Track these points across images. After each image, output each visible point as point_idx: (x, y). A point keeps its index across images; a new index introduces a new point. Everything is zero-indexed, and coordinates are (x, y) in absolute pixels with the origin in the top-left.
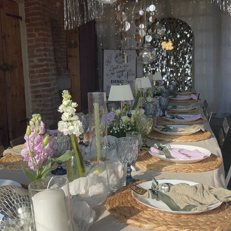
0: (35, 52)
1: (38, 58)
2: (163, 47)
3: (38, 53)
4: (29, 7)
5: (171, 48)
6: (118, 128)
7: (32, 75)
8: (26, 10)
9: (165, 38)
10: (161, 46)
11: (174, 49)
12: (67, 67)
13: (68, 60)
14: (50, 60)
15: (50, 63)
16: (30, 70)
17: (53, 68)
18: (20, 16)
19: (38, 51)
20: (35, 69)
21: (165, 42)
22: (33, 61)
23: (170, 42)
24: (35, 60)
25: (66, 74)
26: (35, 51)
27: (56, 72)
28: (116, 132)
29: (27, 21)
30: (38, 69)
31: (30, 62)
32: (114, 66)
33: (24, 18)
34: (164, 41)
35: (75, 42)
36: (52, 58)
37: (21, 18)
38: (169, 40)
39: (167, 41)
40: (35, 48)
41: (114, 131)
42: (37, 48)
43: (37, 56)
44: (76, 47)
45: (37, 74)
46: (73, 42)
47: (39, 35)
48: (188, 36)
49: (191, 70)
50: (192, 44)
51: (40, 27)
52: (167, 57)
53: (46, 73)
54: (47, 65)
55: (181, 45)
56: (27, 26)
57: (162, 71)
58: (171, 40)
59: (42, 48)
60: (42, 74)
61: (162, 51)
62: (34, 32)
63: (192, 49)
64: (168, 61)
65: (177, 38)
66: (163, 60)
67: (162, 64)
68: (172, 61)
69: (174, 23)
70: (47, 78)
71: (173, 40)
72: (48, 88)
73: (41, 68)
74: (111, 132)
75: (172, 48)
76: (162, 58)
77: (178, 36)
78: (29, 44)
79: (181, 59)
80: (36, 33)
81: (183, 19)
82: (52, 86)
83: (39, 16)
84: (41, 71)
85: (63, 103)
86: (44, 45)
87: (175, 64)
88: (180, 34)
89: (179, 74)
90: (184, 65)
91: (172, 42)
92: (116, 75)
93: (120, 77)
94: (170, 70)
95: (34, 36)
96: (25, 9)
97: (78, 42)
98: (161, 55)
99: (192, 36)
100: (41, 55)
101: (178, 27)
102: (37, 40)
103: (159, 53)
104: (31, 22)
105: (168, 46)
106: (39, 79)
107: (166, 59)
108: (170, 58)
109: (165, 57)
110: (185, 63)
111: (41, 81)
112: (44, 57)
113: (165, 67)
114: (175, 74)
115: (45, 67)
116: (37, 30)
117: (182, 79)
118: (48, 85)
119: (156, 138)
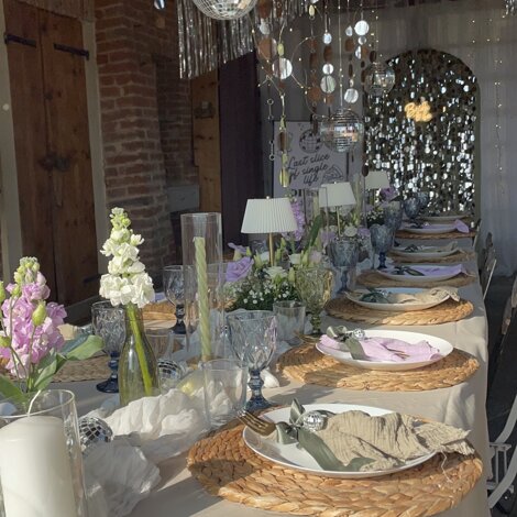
0: (119, 129)
1: (126, 141)
2: (409, 116)
3: (126, 131)
4: (105, 31)
5: (427, 117)
6: (261, 294)
7: (111, 178)
8: (99, 37)
9: (412, 95)
10: (404, 113)
11: (435, 120)
12: (193, 162)
13: (195, 145)
14: (151, 146)
15: (149, 152)
16: (107, 167)
17: (158, 162)
18: (85, 48)
19: (124, 125)
20: (118, 166)
21: (412, 104)
22: (112, 149)
23: (424, 103)
24: (118, 146)
25: (190, 175)
26: (119, 126)
27: (164, 171)
28: (255, 302)
29: (101, 60)
30: (123, 165)
31: (106, 149)
32: (297, 160)
33: (94, 54)
34: (411, 100)
35: (210, 105)
36: (157, 141)
37: (86, 54)
38: (423, 98)
39: (418, 102)
40: (118, 121)
41: (251, 300)
42: (122, 120)
43: (122, 137)
44: (212, 117)
45: (123, 177)
46: (205, 105)
47: (127, 91)
48: (466, 89)
49: (473, 167)
50: (474, 109)
51: (129, 73)
52: (417, 138)
53: (141, 175)
54: (143, 156)
55: (450, 111)
56: (101, 71)
57: (406, 169)
58: (428, 99)
59: (133, 119)
60: (132, 176)
61: (407, 125)
62: (115, 85)
63: (474, 118)
64: (420, 147)
65: (441, 95)
66: (408, 143)
67: (407, 154)
68: (430, 147)
69: (434, 62)
70: (143, 184)
71: (431, 99)
72: (146, 207)
73: (130, 164)
74: (245, 301)
75: (429, 117)
76: (407, 140)
77: (444, 90)
78: (106, 112)
79: (450, 142)
80: (120, 87)
81: (455, 53)
82: (156, 204)
83: (126, 50)
84: (129, 171)
85: (112, 236)
86: (138, 113)
87: (435, 153)
88: (448, 86)
89: (446, 176)
90: (456, 154)
91: (429, 103)
92: (301, 177)
93: (310, 183)
94: (423, 166)
95: (115, 92)
96: (97, 35)
97: (216, 106)
98: (404, 132)
99: (474, 89)
100: (130, 135)
101: (442, 70)
102: (121, 102)
103: (400, 128)
104: (110, 62)
105: (419, 112)
106: (126, 186)
107: (415, 142)
108: (425, 139)
109: (413, 138)
110: (459, 150)
111: (132, 191)
112: (138, 139)
113: (414, 161)
114: (435, 176)
115: (139, 162)
116: (123, 80)
117: (451, 187)
118: (145, 201)
119: (347, 316)
